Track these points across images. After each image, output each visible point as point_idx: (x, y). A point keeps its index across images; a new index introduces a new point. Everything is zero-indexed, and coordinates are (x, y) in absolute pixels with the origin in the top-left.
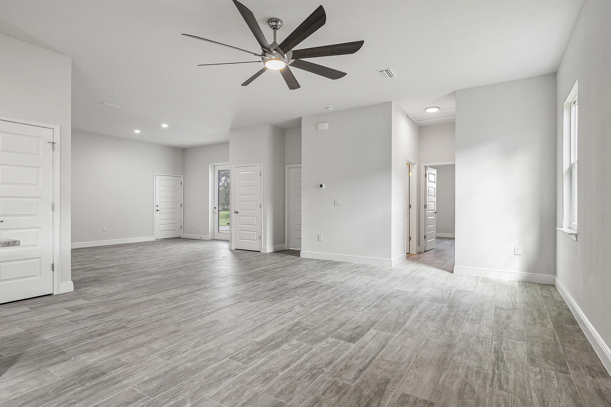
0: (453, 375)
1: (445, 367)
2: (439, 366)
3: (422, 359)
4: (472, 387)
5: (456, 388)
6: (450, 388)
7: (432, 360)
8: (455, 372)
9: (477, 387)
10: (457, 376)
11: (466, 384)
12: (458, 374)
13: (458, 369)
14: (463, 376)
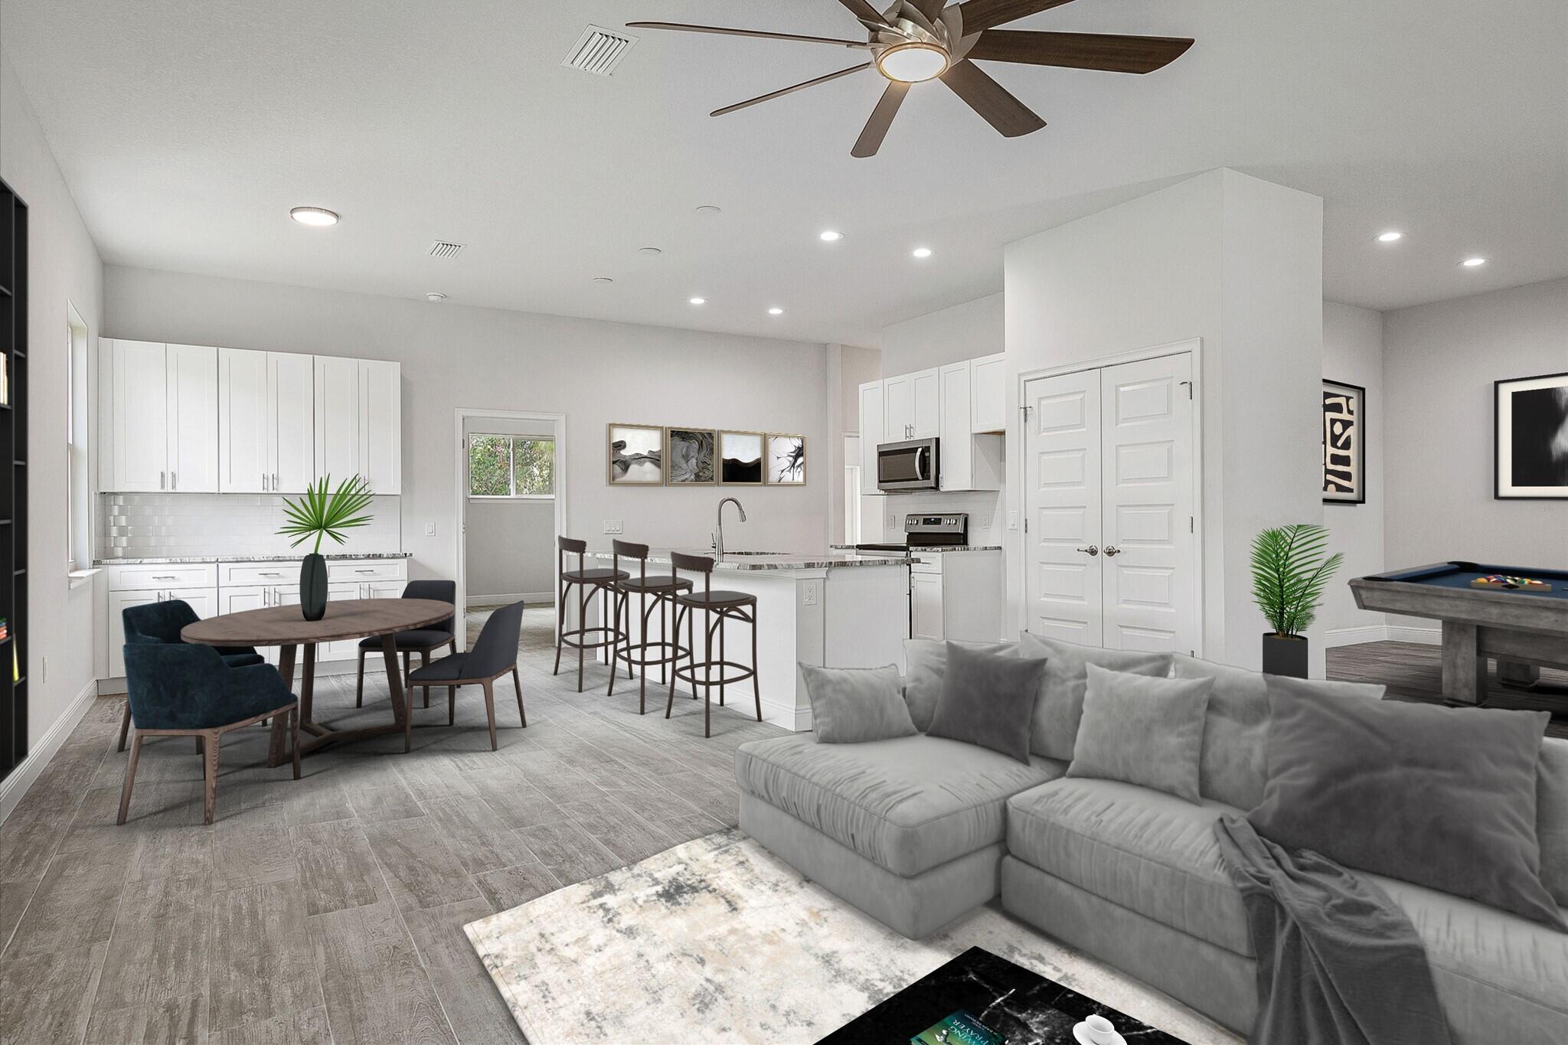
0: (301, 974)
1: (330, 981)
2: (346, 977)
3: (404, 972)
4: (245, 971)
5: (280, 953)
6: (293, 948)
7: (377, 981)
8: (299, 985)
9: (233, 978)
10: (290, 979)
11: (261, 971)
12: (288, 984)
13: (295, 996)
14: (274, 985)
